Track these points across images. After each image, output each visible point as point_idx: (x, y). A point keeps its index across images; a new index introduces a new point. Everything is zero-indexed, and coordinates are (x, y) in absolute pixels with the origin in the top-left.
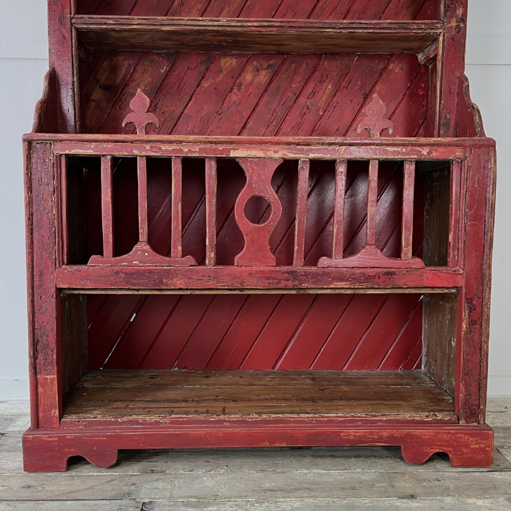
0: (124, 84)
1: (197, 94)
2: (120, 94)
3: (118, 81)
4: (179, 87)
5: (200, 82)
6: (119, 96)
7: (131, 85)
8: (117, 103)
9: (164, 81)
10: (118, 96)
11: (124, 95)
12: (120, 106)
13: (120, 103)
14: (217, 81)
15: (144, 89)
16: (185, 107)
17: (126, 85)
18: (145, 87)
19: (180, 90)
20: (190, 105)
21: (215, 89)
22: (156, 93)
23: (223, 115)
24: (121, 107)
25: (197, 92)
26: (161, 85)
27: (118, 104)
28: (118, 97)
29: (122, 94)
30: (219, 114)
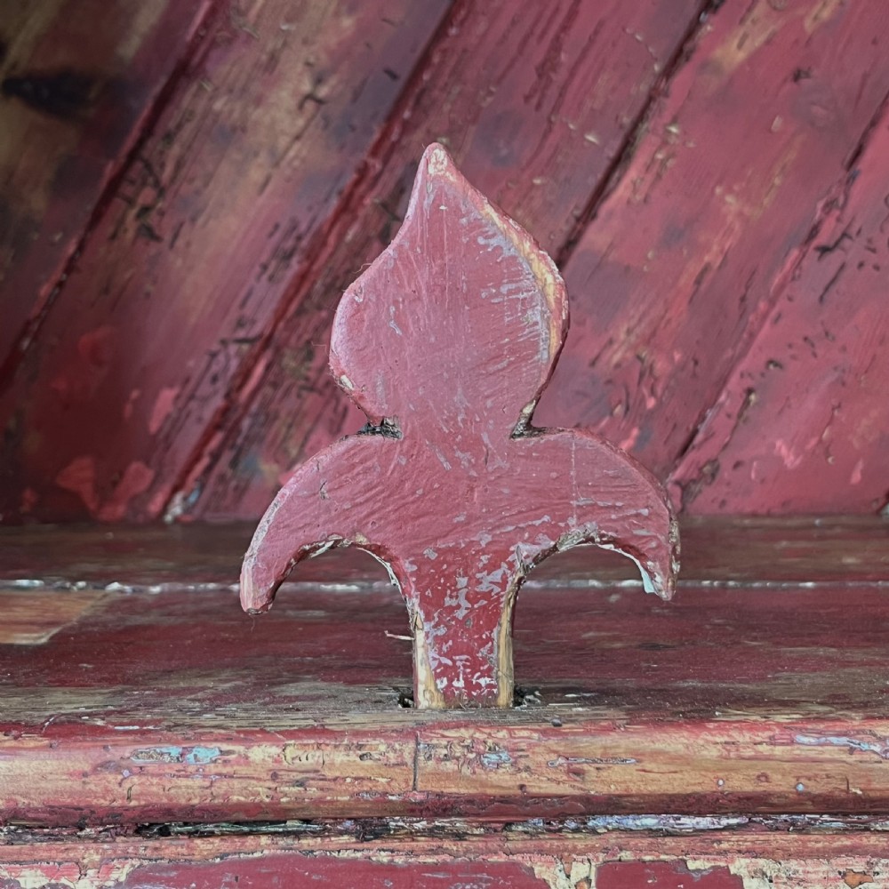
0: (171, 65)
1: (667, 116)
2: (148, 130)
3: (130, 48)
4: (545, 69)
5: (690, 34)
6: (141, 143)
7: (226, 68)
8: (127, 189)
9: (440, 33)
10: (129, 143)
11: (169, 138)
12: (146, 210)
13: (147, 196)
14: (809, 25)
15: (310, 97)
16: (589, 214)
17: (185, 71)
18: (319, 81)
19: (553, 92)
20: (621, 191)
21: (797, 77)
22: (391, 117)
23: (853, 250)
24: (153, 219)
25: (669, 105)
26: (424, 62)
27: (131, 202)
28: (133, 155)
29: (159, 131)
30: (824, 250)
